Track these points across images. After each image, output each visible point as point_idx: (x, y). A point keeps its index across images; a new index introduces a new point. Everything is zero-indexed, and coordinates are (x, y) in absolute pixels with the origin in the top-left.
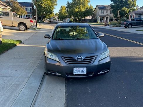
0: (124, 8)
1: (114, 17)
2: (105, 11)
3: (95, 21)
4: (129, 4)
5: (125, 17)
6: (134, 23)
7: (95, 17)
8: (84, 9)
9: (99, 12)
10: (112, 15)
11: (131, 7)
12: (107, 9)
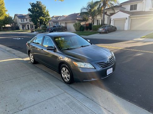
0: (41, 18)
1: (34, 24)
3: (18, 28)
5: (43, 24)
6: (56, 29)
7: (16, 25)
8: (2, 17)
9: (19, 21)
10: (32, 23)
11: (46, 16)
12: (26, 18)
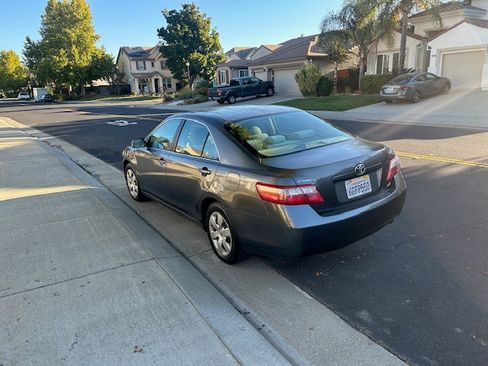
0: (195, 55)
1: (175, 77)
2: (148, 64)
3: (126, 90)
4: (204, 45)
5: (201, 75)
6: (239, 90)
7: (124, 80)
8: (85, 58)
9: (132, 67)
10: (168, 73)
11: (210, 51)
12: (150, 57)
